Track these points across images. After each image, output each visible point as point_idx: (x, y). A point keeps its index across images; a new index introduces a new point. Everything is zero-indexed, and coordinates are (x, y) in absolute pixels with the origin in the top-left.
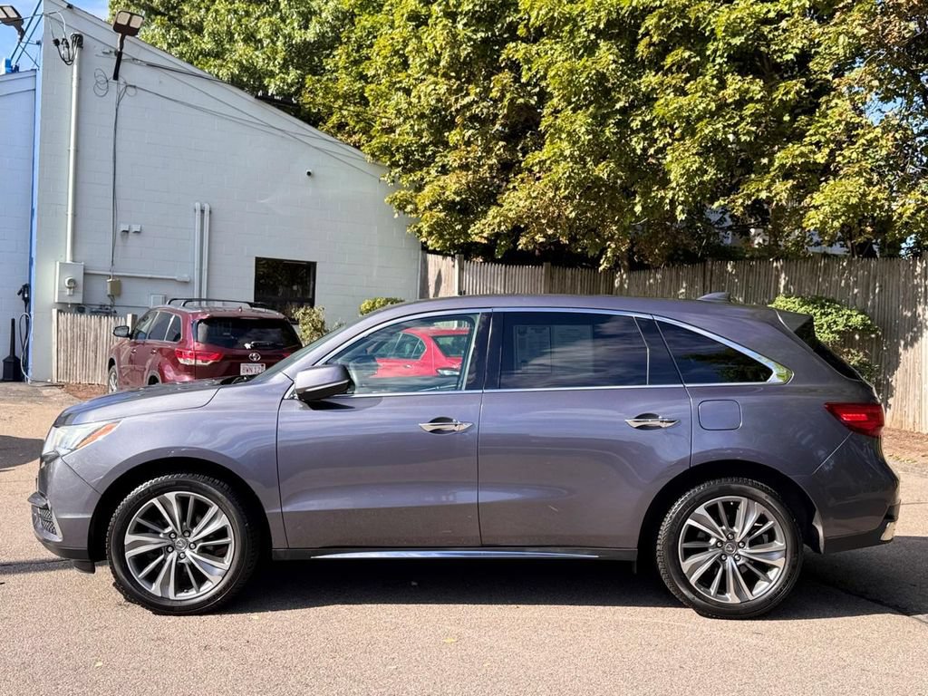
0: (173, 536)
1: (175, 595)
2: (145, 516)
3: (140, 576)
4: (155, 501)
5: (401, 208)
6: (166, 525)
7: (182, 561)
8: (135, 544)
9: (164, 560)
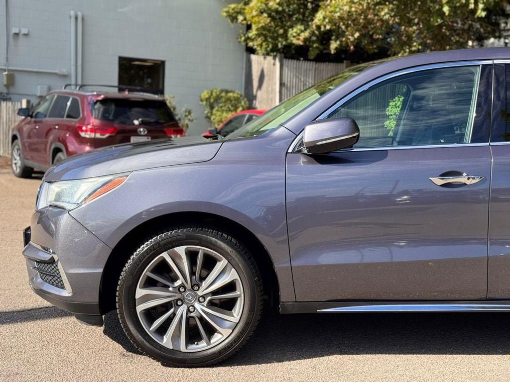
0: (182, 290)
1: (186, 348)
2: (155, 270)
3: (151, 329)
4: (165, 255)
5: (234, 18)
6: (175, 279)
7: (192, 314)
8: (146, 298)
9: (174, 314)
